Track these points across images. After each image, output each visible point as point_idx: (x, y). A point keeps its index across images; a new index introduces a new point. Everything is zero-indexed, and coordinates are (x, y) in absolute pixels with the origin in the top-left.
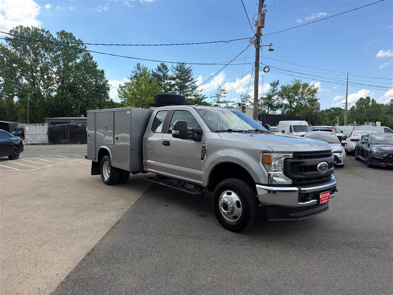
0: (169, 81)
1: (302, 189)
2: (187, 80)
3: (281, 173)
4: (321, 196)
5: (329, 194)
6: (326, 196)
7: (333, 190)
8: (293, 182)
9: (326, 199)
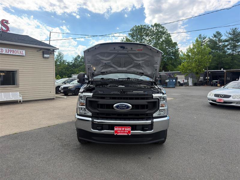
2: (238, 41)
3: (85, 107)
4: (115, 129)
5: (129, 129)
6: (124, 130)
7: (143, 127)
8: (92, 115)
9: (125, 133)
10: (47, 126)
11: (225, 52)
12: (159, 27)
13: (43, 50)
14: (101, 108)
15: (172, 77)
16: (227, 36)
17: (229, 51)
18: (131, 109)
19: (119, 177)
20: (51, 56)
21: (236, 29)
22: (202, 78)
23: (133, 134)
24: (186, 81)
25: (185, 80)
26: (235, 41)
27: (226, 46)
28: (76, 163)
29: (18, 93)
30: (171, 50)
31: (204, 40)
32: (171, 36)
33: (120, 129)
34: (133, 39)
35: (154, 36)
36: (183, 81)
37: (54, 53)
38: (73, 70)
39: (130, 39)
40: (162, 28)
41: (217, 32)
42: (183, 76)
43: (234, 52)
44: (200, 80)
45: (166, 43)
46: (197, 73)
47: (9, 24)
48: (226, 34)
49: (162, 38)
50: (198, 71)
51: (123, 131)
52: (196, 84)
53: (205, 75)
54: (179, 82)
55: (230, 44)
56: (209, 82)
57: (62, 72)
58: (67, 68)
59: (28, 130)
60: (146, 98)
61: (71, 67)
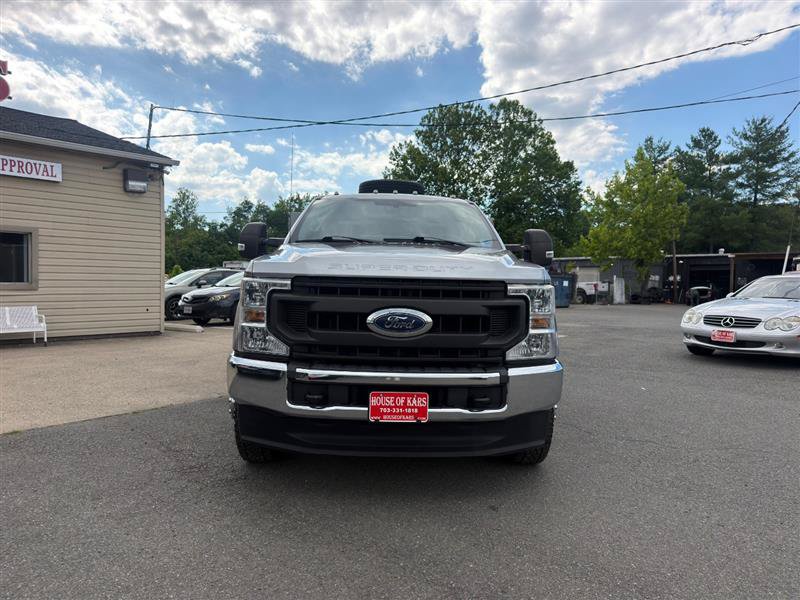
0: (724, 167)
1: (298, 370)
2: (772, 160)
3: (263, 325)
4: (373, 401)
5: (422, 401)
6: (405, 406)
7: (472, 396)
8: (291, 351)
9: (408, 414)
10: (128, 409)
11: (730, 196)
12: (514, 110)
13: (127, 166)
14: (323, 326)
15: (558, 274)
16: (735, 144)
17: (744, 194)
18: (430, 331)
19: (386, 568)
20: (154, 186)
21: (763, 121)
22: (657, 278)
23: (434, 418)
24: (603, 287)
25: (599, 283)
26: (763, 159)
27: (734, 176)
28: (229, 523)
29: (34, 308)
30: (554, 187)
31: (662, 156)
32: (553, 142)
33: (391, 403)
34: (431, 149)
35: (498, 142)
36: (596, 286)
37: (162, 178)
38: (229, 249)
39: (421, 148)
40: (525, 114)
41: (703, 130)
42: (595, 273)
43: (758, 196)
44: (650, 285)
45: (539, 165)
46: (640, 263)
47: (10, 73)
48: (732, 136)
49: (524, 147)
50: (644, 257)
51: (400, 407)
52: (636, 299)
53: (667, 268)
54: (582, 292)
55: (746, 168)
56: (679, 290)
57: (191, 255)
58: (208, 242)
59: (61, 423)
60: (484, 292)
61: (222, 238)
